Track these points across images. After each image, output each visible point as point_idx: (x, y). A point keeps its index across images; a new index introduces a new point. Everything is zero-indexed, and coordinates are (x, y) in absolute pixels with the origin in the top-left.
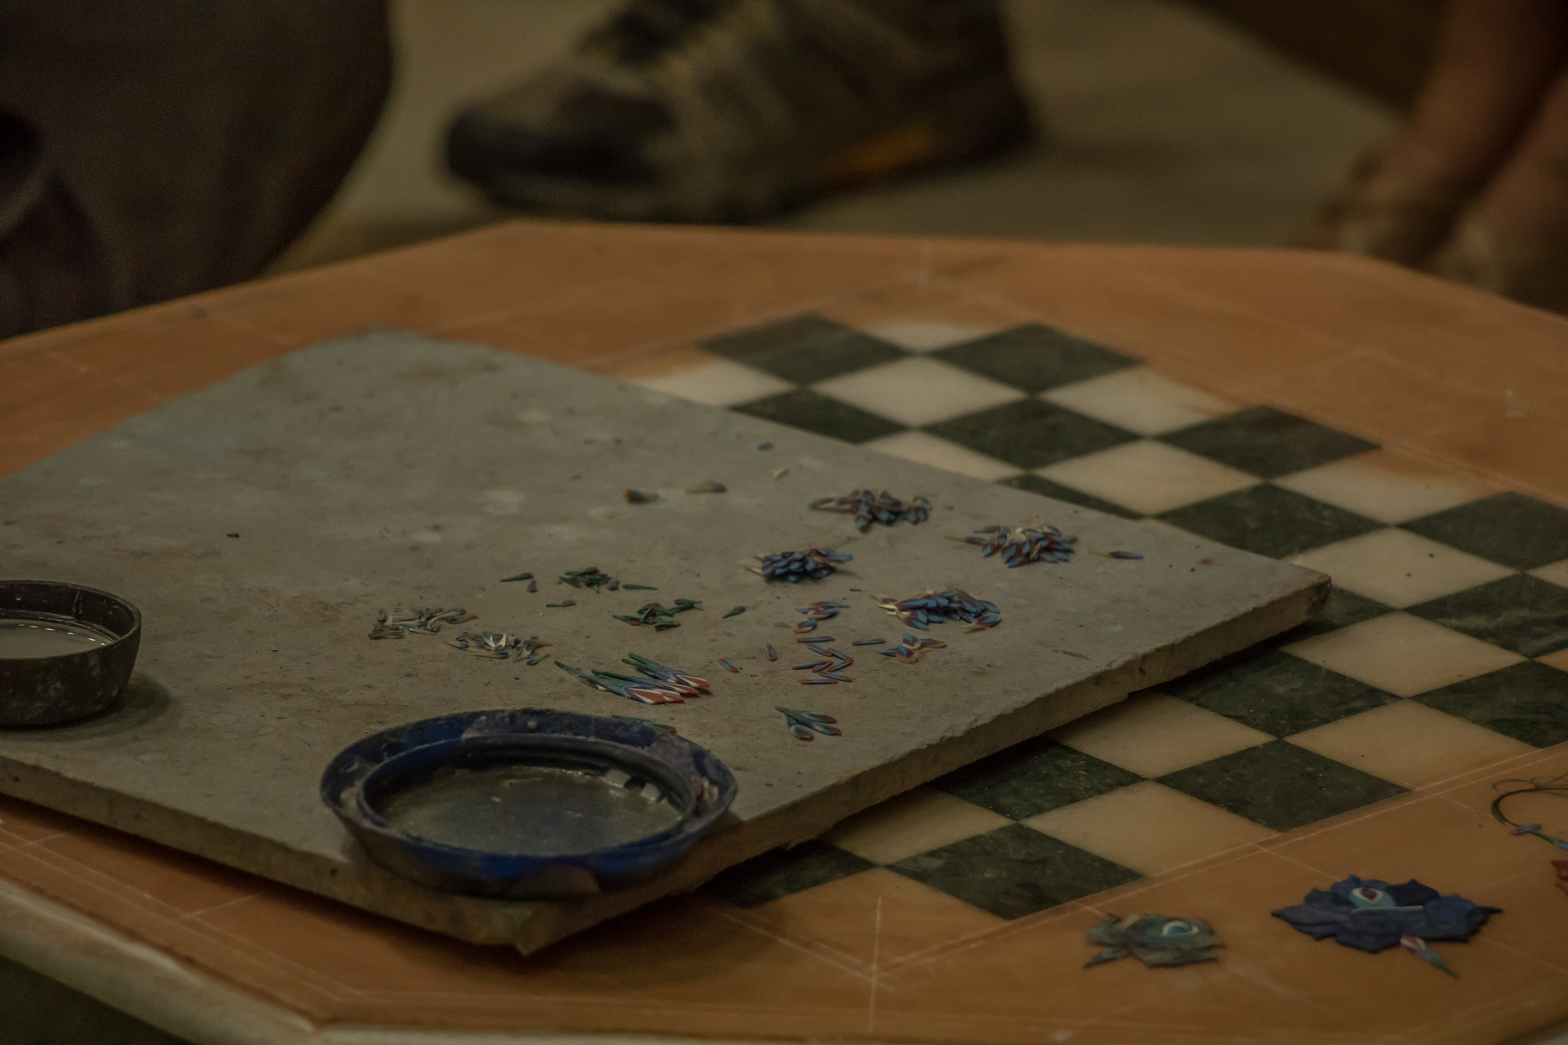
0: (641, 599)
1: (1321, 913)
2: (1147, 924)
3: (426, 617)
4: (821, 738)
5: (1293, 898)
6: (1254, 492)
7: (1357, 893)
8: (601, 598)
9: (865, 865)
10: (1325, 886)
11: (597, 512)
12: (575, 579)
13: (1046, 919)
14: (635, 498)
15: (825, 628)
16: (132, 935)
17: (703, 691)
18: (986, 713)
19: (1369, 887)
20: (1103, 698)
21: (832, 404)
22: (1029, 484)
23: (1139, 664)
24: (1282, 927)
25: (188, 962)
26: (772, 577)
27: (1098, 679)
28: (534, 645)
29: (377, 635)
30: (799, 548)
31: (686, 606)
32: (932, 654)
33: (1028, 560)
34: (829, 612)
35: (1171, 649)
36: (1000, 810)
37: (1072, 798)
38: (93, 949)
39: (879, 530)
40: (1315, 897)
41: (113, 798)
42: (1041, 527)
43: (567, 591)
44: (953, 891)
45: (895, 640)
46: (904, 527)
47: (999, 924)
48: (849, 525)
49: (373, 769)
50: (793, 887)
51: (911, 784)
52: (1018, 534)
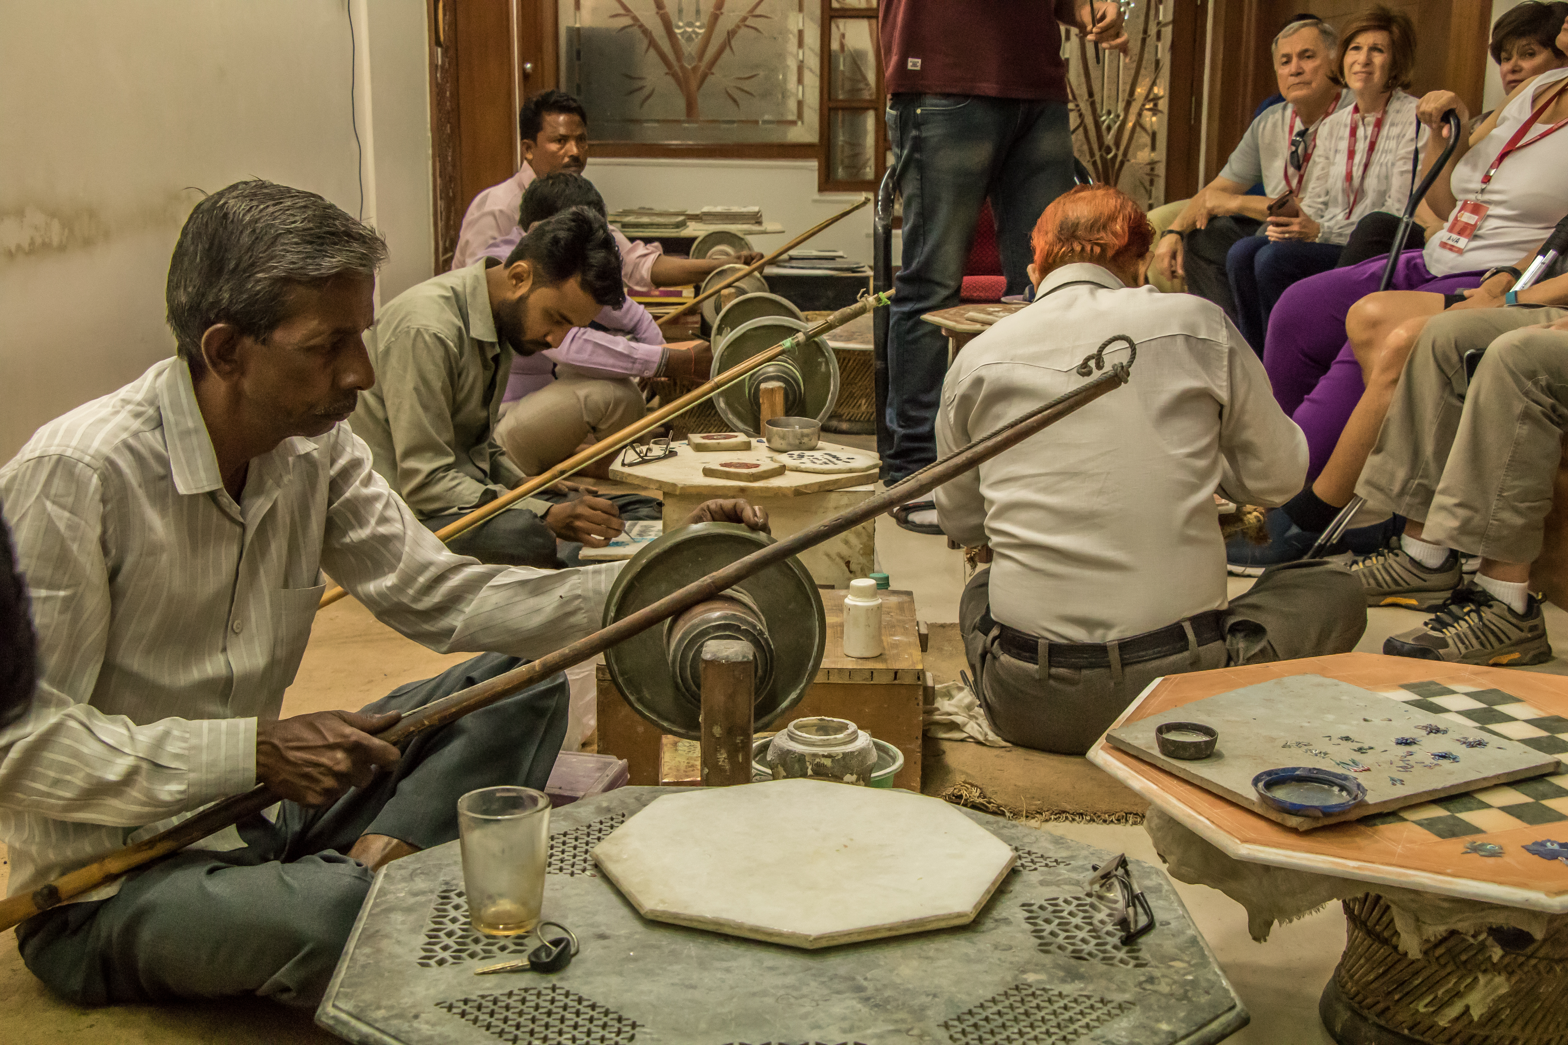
0: (1359, 745)
1: (1535, 848)
2: (1482, 845)
3: (1298, 744)
4: (1398, 785)
5: (1528, 842)
6: (1548, 737)
7: (1549, 844)
8: (1349, 744)
9: (1406, 820)
10: (1539, 840)
11: (1355, 722)
12: (1342, 738)
13: (1454, 840)
14: (1365, 720)
15: (1409, 758)
16: (1200, 814)
17: (1369, 770)
18: (1448, 784)
19: (1552, 843)
20: (1486, 785)
21: (1432, 703)
22: (1481, 728)
23: (1498, 776)
24: (1524, 850)
25: (1213, 822)
26: (1398, 743)
27: (1484, 779)
28: (1325, 754)
29: (1284, 747)
30: (1406, 736)
31: (1371, 748)
32: (1437, 768)
33: (1472, 746)
34: (1411, 754)
35: (1508, 774)
36: (1449, 810)
37: (1471, 809)
38: (1190, 816)
39: (1432, 735)
40: (1535, 843)
41: (1202, 779)
42: (1478, 738)
43: (1340, 741)
44: (1428, 829)
45: (1427, 763)
46: (1439, 735)
47: (1439, 839)
48: (1424, 733)
49: (1268, 778)
50: (1383, 823)
51: (1423, 800)
52: (1471, 740)
